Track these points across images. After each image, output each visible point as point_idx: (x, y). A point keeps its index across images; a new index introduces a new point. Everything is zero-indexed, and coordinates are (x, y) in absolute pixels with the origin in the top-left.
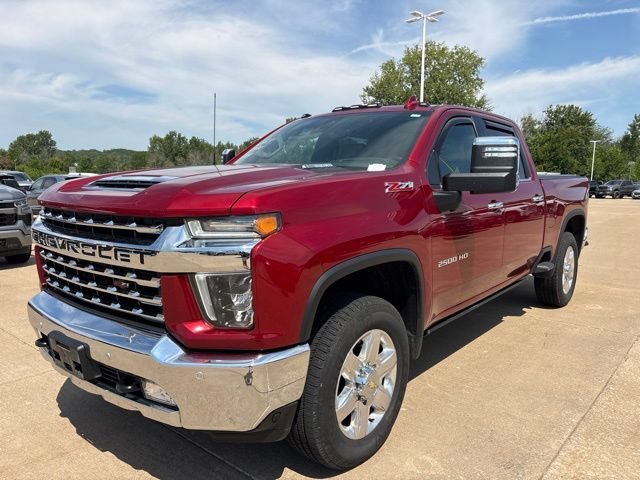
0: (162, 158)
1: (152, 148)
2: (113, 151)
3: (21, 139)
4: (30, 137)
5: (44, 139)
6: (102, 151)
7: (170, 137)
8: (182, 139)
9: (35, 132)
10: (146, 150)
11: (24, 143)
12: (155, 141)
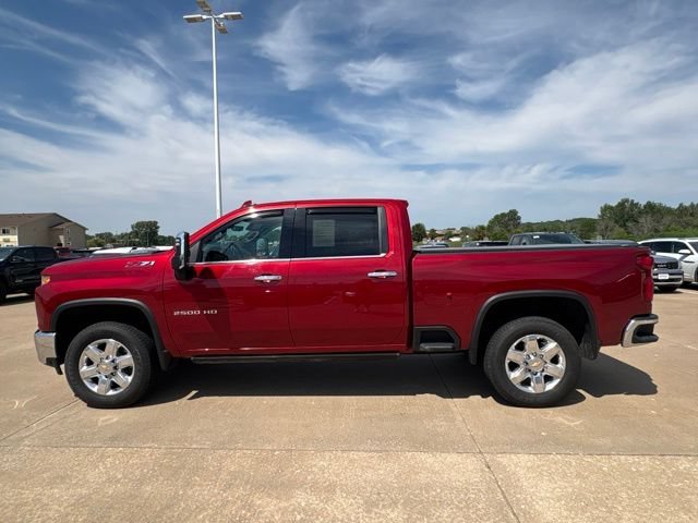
0: (612, 224)
1: (602, 216)
2: (574, 220)
3: (497, 217)
4: (503, 215)
5: (513, 215)
6: (564, 220)
7: (622, 204)
8: (634, 205)
9: (507, 211)
10: (596, 217)
11: (498, 219)
12: (606, 209)
